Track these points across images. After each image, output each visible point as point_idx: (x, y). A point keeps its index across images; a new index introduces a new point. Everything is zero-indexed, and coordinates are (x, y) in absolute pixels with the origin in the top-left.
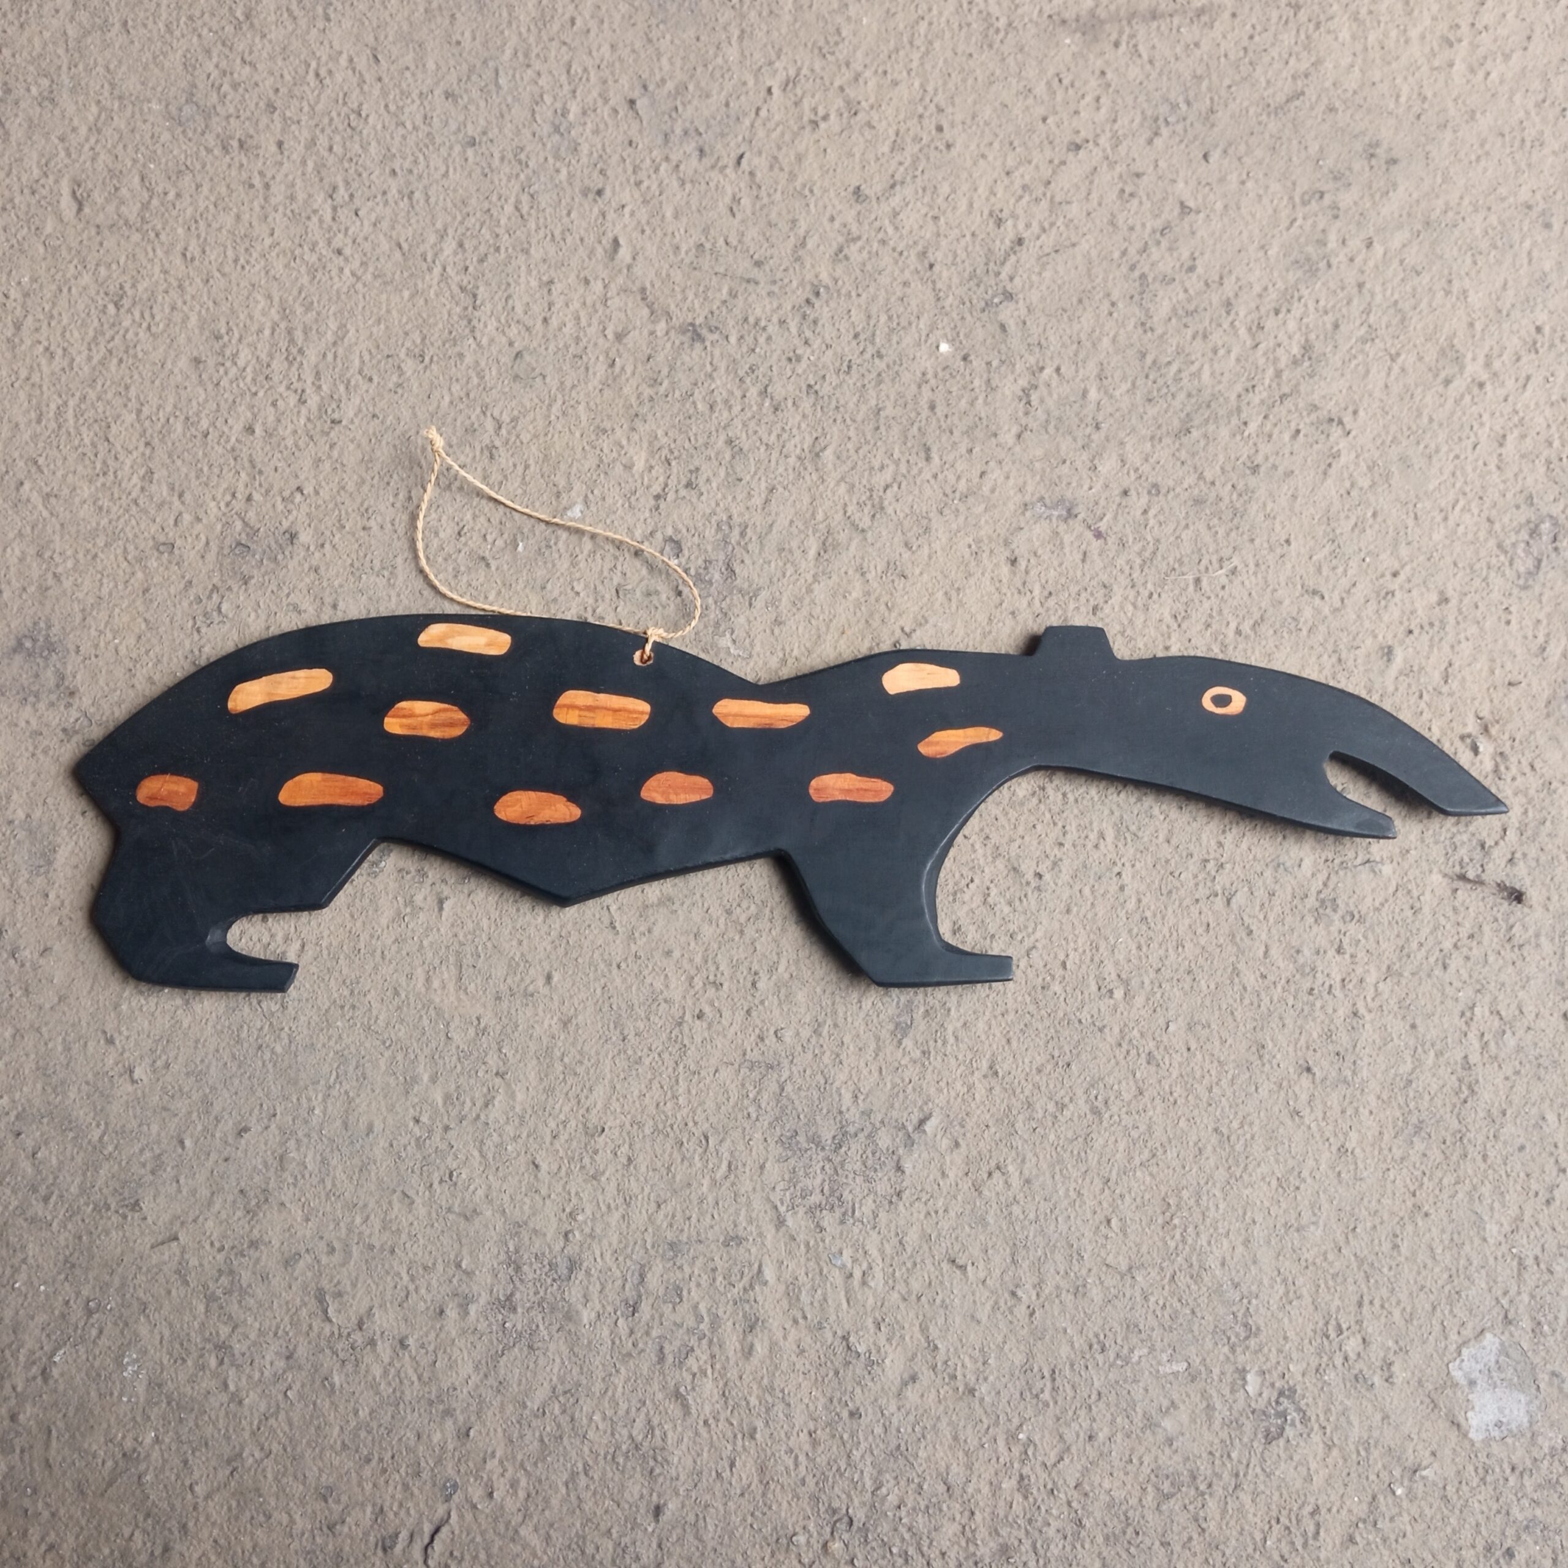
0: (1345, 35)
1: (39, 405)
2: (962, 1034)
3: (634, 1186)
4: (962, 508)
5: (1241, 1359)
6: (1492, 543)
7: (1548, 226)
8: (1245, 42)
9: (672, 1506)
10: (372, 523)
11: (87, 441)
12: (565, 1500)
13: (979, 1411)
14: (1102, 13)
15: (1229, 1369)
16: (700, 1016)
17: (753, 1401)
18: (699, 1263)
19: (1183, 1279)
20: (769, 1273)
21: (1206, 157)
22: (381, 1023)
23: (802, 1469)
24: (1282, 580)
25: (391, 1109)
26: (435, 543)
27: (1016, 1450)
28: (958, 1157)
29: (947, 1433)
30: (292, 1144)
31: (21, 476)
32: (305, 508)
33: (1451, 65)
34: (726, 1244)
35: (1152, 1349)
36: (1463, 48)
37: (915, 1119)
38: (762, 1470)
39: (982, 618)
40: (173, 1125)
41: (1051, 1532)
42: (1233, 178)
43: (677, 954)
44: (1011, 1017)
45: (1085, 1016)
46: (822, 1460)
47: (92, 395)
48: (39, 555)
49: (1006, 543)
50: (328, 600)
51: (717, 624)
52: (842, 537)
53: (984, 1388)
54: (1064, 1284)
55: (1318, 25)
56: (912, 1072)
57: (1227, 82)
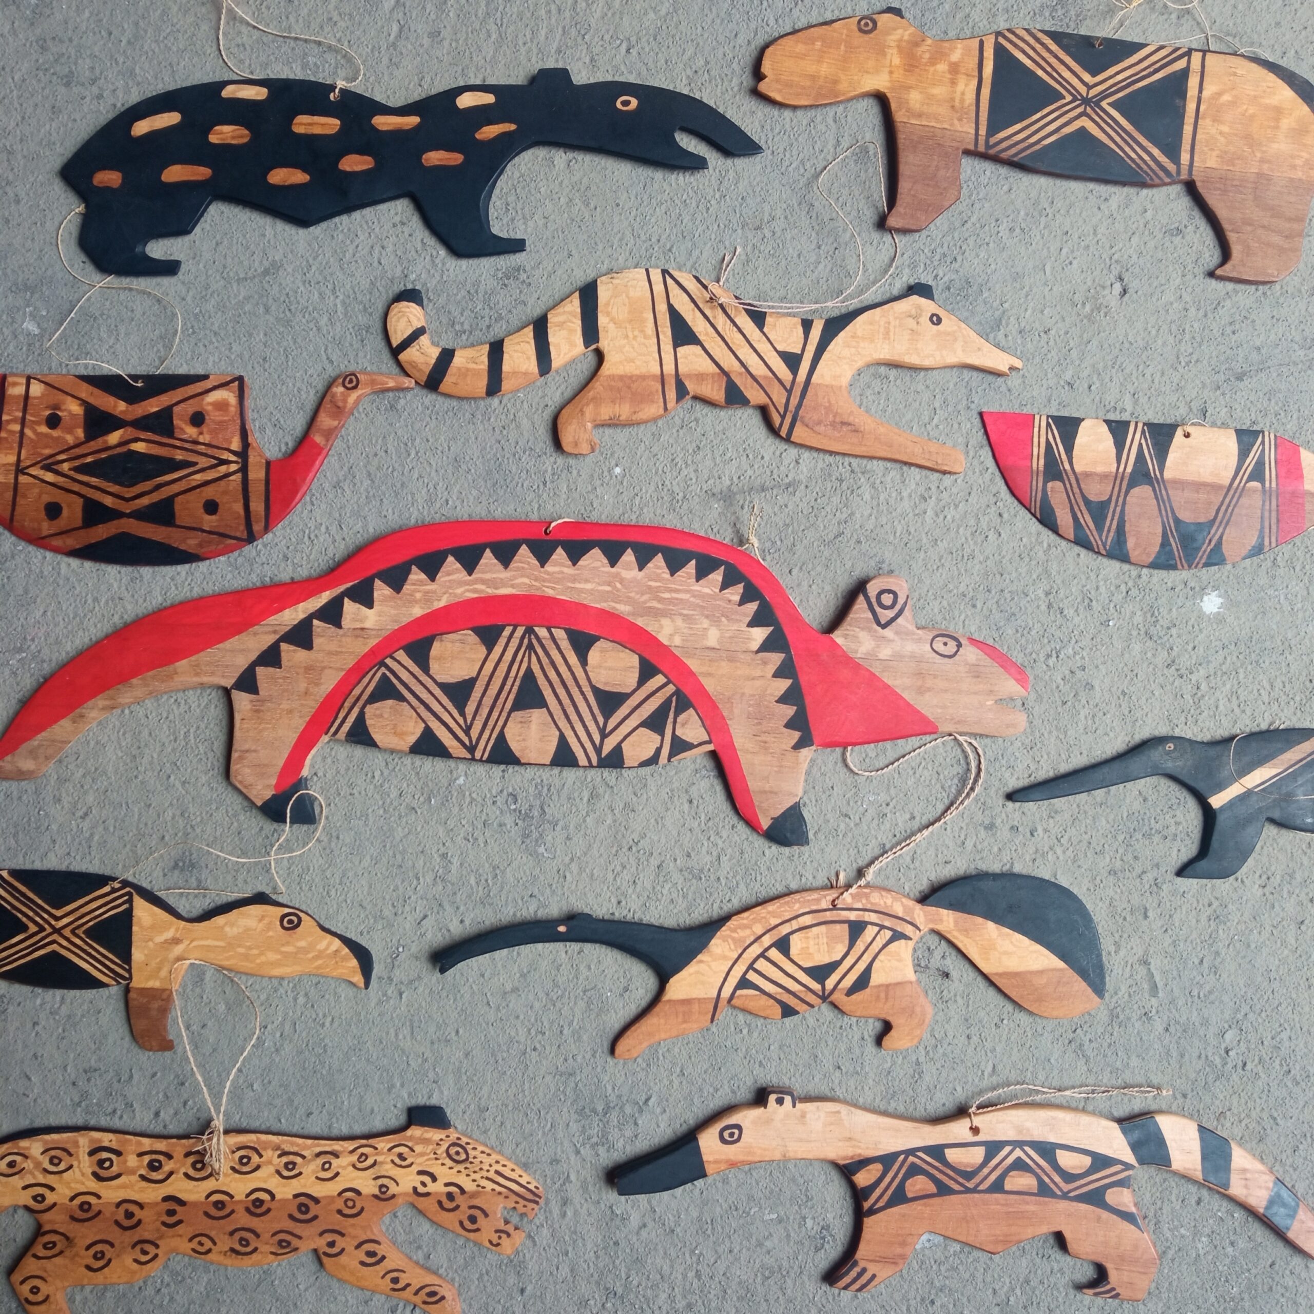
0: (867, 497)
1: (174, 733)
2: (667, 1055)
3: (505, 1136)
4: (663, 772)
5: (804, 1212)
6: (938, 786)
7: (974, 606)
8: (813, 503)
9: (529, 1289)
10: (355, 791)
11: (202, 751)
12: (477, 1287)
13: (677, 1241)
14: (735, 489)
15: (798, 1217)
16: (535, 1049)
17: (567, 1238)
18: (539, 1172)
19: (776, 1174)
20: (573, 1177)
21: (790, 572)
22: (375, 1057)
23: (592, 1270)
24: (830, 809)
25: (382, 1101)
26: (388, 800)
27: (694, 1259)
28: (665, 1117)
29: (661, 1252)
30: (334, 1120)
31: (169, 772)
32: (319, 784)
33: (925, 513)
34: (551, 1163)
35: (761, 1208)
36: (932, 502)
37: (643, 1099)
38: (572, 1271)
39: (675, 833)
40: (275, 1112)
41: (711, 1296)
42: (805, 584)
43: (522, 1017)
44: (691, 1045)
45: (728, 1044)
46: (601, 1265)
47: (203, 726)
48: (182, 815)
49: (687, 792)
50: (334, 834)
51: (537, 841)
52: (601, 791)
53: (678, 1230)
54: (718, 1178)
55: (852, 492)
56: (642, 1075)
57: (802, 527)
